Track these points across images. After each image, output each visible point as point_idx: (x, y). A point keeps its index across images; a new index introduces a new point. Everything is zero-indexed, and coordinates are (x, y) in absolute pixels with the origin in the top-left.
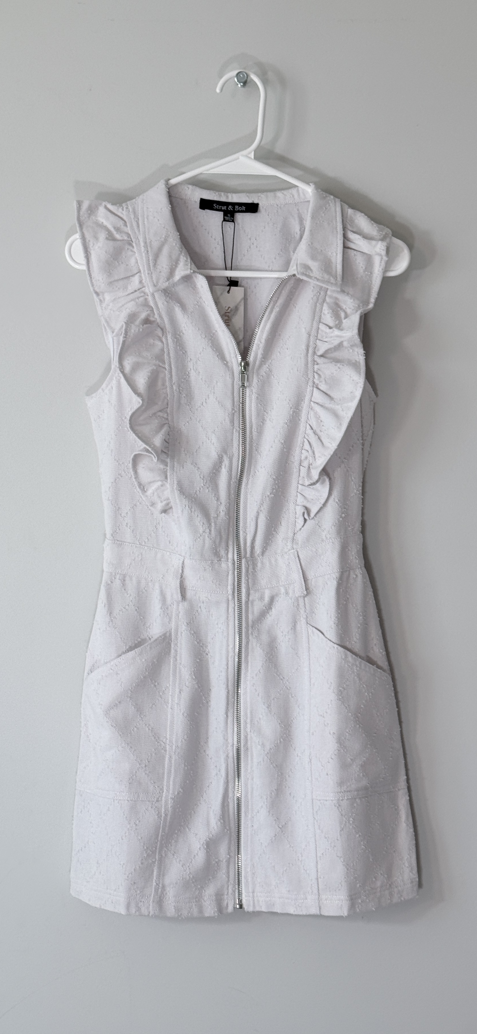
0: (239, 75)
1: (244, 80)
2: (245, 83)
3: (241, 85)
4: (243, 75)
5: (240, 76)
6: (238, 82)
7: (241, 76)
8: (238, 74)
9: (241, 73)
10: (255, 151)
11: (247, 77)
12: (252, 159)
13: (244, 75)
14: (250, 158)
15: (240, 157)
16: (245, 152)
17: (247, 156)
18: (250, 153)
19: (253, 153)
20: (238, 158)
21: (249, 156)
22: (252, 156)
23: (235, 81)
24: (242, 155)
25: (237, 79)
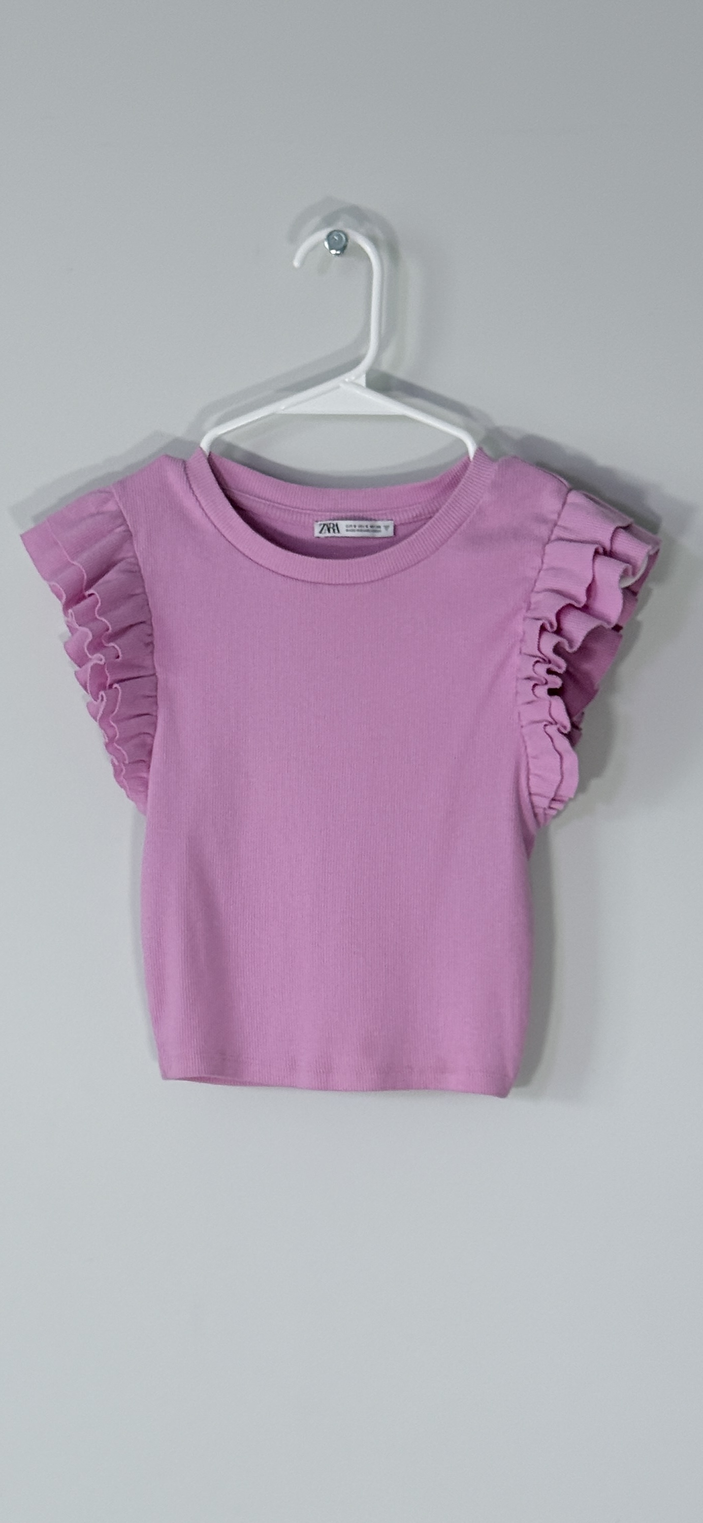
0: (331, 237)
1: (341, 246)
2: (343, 249)
3: (337, 255)
4: (340, 238)
5: (333, 238)
6: (331, 248)
7: (336, 238)
8: (329, 237)
9: (335, 232)
10: (368, 374)
11: (347, 240)
12: (362, 387)
13: (339, 235)
14: (359, 386)
15: (342, 385)
16: (350, 376)
17: (354, 383)
18: (358, 377)
19: (364, 376)
20: (338, 387)
21: (357, 381)
22: (363, 381)
23: (326, 248)
24: (344, 382)
25: (329, 244)
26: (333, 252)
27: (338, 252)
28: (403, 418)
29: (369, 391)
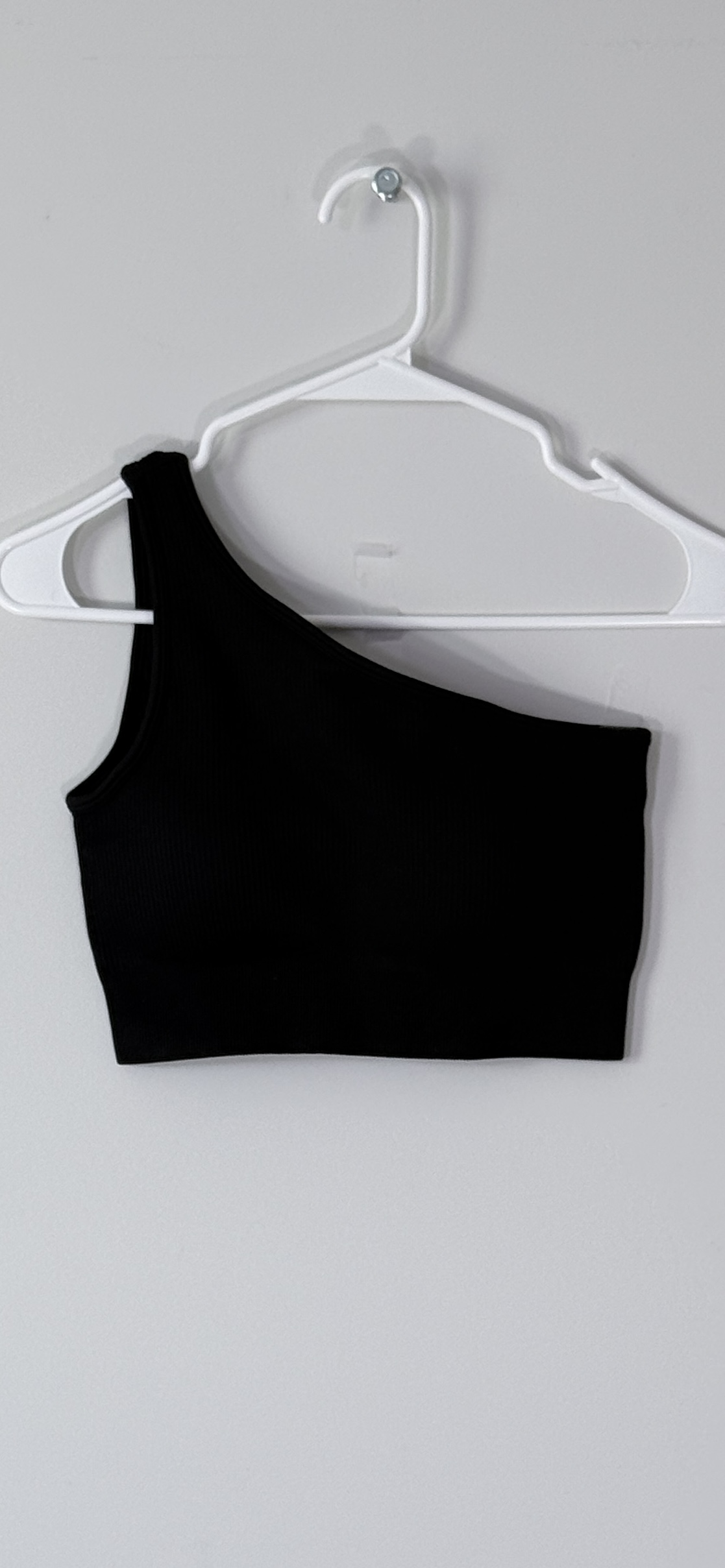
0: (380, 176)
1: (392, 188)
2: (396, 194)
3: (388, 200)
4: (392, 177)
5: (384, 178)
6: (380, 190)
7: (387, 178)
8: (378, 177)
9: (387, 171)
10: (416, 347)
12: (407, 365)
13: (393, 175)
14: (403, 364)
15: (382, 363)
16: (391, 351)
17: (395, 360)
18: (403, 351)
19: (409, 352)
20: (376, 364)
21: (399, 358)
22: (407, 358)
23: (374, 192)
24: (385, 358)
25: (378, 185)
26: (382, 195)
27: (390, 196)
28: (459, 403)
29: (415, 369)
